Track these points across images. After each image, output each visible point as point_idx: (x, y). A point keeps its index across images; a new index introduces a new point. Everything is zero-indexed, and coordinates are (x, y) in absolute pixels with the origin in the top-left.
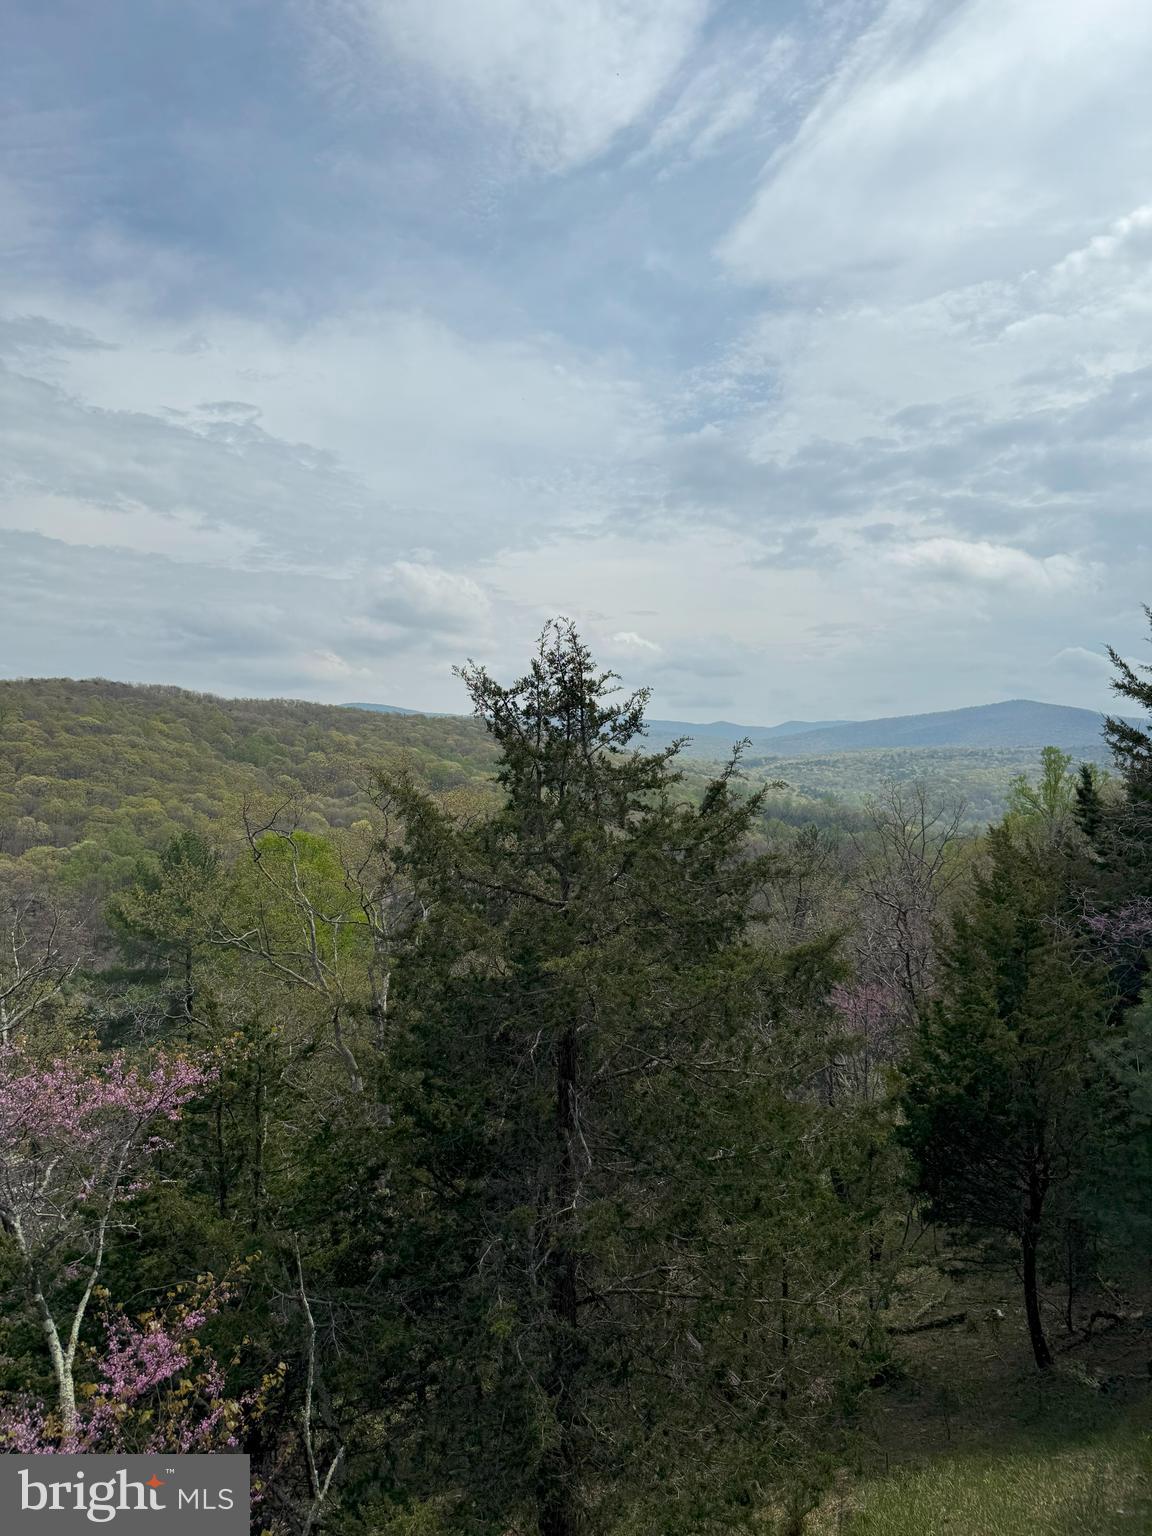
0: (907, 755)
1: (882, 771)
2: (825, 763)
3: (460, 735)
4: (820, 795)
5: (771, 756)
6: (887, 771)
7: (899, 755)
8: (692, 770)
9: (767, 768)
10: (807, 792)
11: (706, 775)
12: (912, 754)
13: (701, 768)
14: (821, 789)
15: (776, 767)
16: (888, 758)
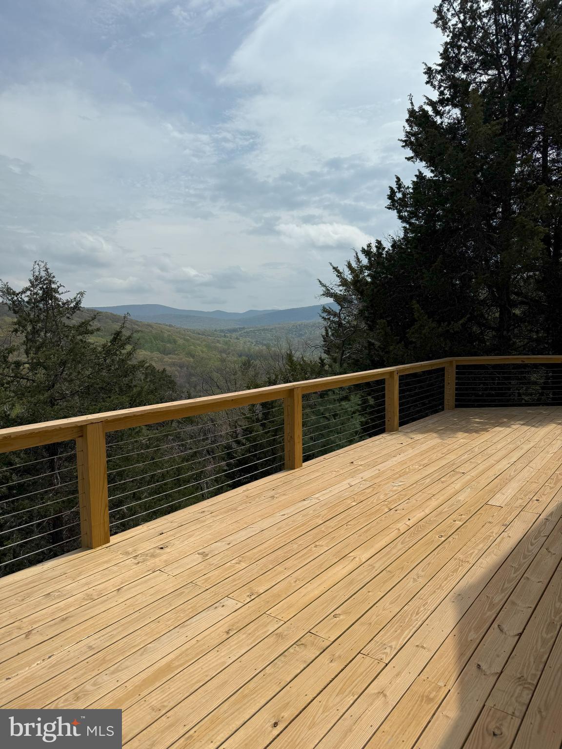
0: (303, 325)
1: (292, 333)
2: (267, 330)
3: (79, 318)
4: (265, 345)
5: (242, 327)
6: (294, 333)
7: (299, 325)
8: (204, 335)
9: (240, 333)
10: (258, 344)
11: (211, 336)
12: (305, 325)
13: (209, 333)
14: (265, 342)
15: (245, 332)
16: (295, 327)
